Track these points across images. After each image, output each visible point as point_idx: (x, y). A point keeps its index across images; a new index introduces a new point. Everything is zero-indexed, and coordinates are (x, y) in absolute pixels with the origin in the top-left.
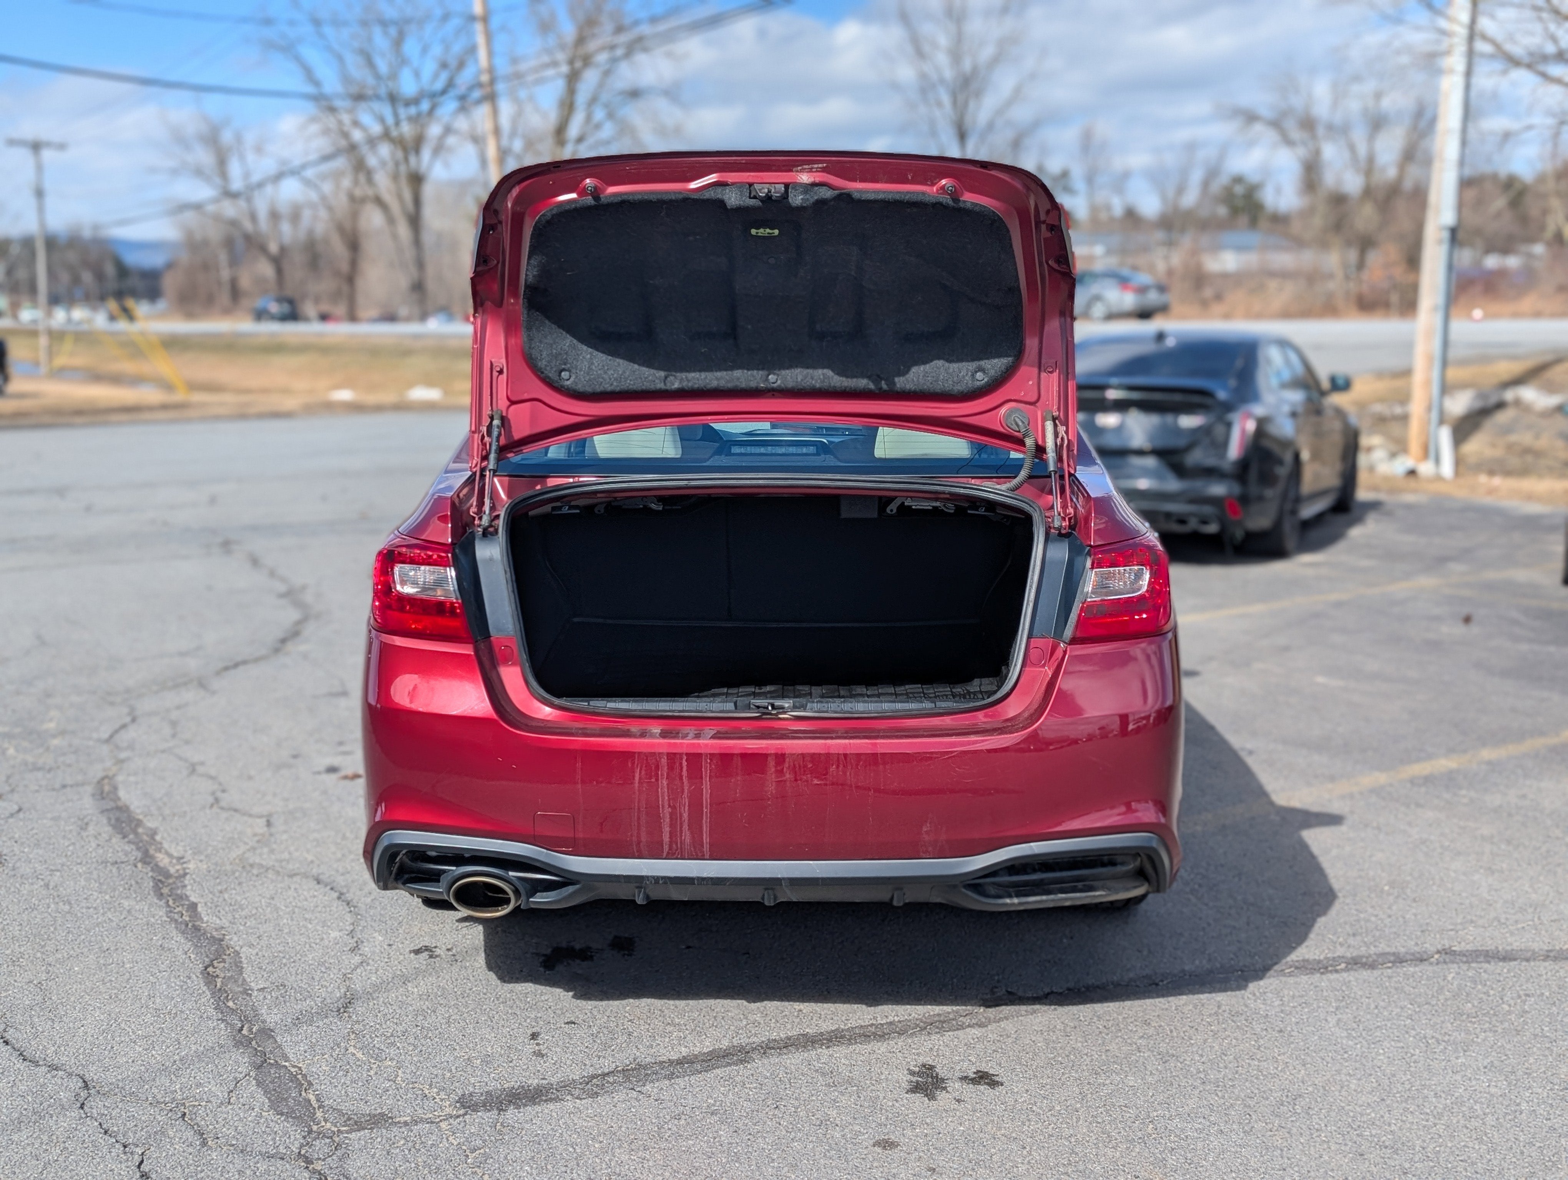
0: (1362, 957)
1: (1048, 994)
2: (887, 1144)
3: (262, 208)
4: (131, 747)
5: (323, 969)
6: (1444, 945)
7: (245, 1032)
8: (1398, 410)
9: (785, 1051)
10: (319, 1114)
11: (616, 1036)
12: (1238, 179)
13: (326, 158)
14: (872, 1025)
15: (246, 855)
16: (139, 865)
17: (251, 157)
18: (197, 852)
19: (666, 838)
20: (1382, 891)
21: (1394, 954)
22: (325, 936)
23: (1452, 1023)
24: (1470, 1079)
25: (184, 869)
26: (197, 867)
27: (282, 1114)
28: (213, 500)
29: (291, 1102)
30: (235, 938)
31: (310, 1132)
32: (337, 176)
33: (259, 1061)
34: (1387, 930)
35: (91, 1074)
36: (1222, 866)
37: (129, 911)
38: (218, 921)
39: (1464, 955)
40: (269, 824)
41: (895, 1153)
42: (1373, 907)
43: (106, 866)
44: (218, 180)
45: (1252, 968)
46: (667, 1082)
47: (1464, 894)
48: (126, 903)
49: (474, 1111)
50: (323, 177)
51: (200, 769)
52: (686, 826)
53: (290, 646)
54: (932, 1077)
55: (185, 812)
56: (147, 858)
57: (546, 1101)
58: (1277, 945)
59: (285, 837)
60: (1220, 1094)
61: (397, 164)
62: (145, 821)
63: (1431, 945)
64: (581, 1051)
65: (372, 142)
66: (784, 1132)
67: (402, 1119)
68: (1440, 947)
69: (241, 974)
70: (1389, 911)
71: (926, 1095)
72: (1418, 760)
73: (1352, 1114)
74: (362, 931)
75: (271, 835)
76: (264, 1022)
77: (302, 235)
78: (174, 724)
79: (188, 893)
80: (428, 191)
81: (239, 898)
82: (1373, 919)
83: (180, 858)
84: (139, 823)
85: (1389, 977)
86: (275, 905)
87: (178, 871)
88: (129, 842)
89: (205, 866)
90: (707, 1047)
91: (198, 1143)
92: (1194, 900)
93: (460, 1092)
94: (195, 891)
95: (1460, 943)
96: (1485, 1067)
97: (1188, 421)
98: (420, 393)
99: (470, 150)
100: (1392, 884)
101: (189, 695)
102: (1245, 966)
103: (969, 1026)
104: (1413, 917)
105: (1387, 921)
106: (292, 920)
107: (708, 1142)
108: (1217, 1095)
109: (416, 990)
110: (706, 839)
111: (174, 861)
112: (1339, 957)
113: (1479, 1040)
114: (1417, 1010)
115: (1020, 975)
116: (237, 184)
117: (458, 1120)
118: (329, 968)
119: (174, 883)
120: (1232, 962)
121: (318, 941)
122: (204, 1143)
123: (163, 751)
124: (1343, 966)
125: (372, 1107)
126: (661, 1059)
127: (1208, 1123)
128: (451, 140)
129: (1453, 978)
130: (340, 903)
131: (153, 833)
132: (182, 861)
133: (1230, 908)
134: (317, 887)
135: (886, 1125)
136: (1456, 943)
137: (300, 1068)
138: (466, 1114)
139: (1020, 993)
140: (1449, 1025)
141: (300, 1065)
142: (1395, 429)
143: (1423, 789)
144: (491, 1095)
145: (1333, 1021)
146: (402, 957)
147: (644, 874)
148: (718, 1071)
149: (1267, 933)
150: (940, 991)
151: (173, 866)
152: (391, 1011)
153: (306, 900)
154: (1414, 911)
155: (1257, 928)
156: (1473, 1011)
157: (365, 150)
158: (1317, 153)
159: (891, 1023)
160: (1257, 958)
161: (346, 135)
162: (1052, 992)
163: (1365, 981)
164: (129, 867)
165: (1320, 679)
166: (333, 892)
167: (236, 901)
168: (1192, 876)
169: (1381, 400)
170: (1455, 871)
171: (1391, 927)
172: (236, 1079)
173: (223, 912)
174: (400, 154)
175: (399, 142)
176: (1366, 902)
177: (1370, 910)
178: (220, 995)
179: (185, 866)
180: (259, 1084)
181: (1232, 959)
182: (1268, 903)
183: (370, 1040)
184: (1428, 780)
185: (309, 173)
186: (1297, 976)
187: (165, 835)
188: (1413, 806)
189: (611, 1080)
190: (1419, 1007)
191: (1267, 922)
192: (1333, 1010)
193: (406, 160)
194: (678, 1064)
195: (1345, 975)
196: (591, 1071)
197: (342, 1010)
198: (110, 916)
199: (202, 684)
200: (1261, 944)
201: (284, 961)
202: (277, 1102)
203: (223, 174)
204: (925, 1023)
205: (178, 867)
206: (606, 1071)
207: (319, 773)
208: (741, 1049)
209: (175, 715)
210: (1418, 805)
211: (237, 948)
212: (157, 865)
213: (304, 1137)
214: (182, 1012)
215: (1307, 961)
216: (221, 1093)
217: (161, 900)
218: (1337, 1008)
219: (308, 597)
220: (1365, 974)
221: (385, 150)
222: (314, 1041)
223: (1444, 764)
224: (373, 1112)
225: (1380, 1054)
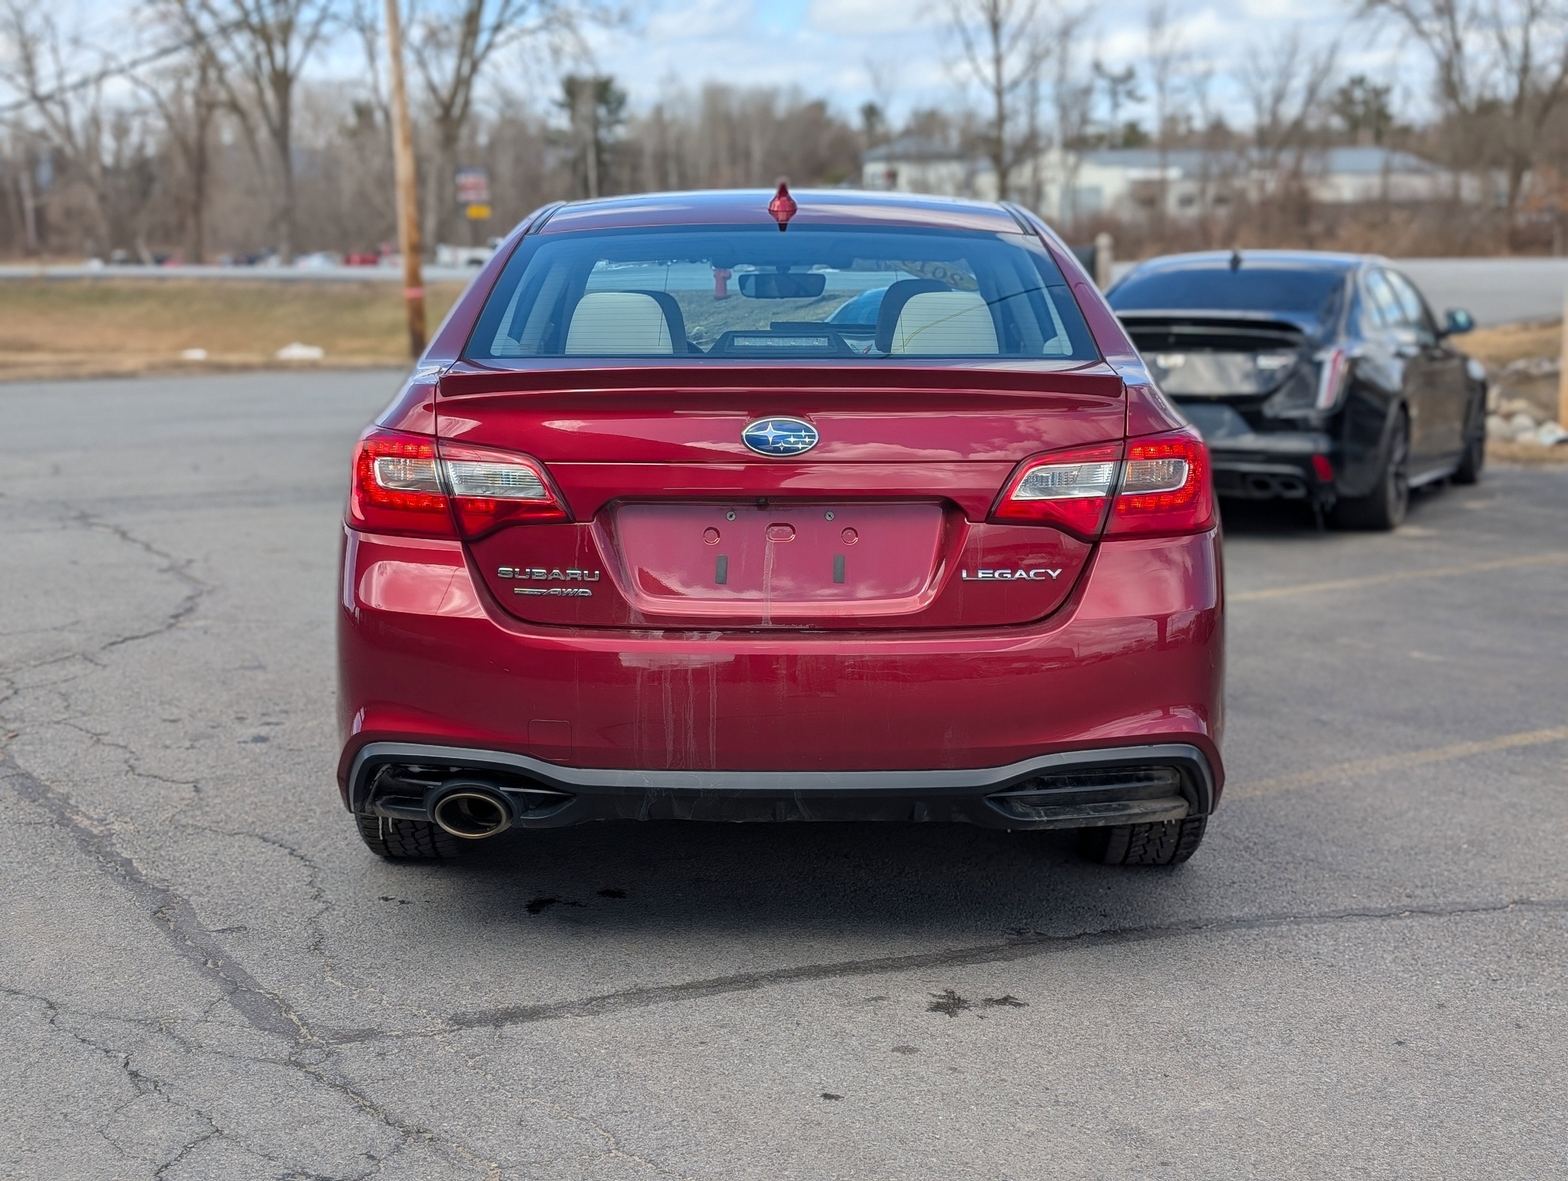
0: (1429, 906)
1: (1081, 935)
2: (906, 1050)
3: (78, 116)
4: (20, 718)
5: (285, 914)
6: (1521, 896)
7: (210, 965)
8: (1547, 367)
9: (796, 979)
10: (304, 1030)
11: (614, 966)
12: (1359, 81)
13: (165, 52)
14: (889, 959)
15: (177, 817)
16: (57, 826)
17: (65, 50)
18: (119, 814)
19: (670, 747)
20: (1460, 849)
21: (1465, 903)
22: (281, 886)
23: (1518, 960)
24: (1530, 1004)
25: (109, 830)
26: (123, 828)
27: (265, 1030)
28: (56, 470)
29: (273, 1021)
30: (181, 889)
31: (297, 1043)
32: (178, 74)
33: (231, 988)
34: (1460, 884)
35: (54, 996)
36: (1282, 826)
37: (57, 866)
38: (158, 874)
39: (1541, 905)
40: (197, 790)
41: (915, 1057)
42: (1446, 863)
43: (20, 827)
44: (21, 80)
45: (1307, 915)
46: (673, 1003)
47: (1551, 852)
48: (52, 859)
49: (468, 1026)
50: (161, 74)
51: (106, 739)
52: (691, 734)
53: (184, 623)
54: (954, 999)
55: (98, 778)
56: (63, 821)
57: (543, 1018)
58: (1336, 895)
59: (218, 801)
60: (1260, 1014)
61: (258, 59)
62: (54, 786)
63: (1507, 896)
64: (577, 979)
65: (224, 31)
66: (798, 1041)
67: (394, 1034)
68: (1516, 898)
69: (195, 918)
70: (1465, 867)
71: (948, 1013)
72: (1519, 731)
73: (1399, 1030)
74: (322, 882)
75: (201, 799)
76: (228, 957)
77: (128, 153)
78: (65, 696)
79: (119, 851)
80: (297, 94)
81: (177, 854)
82: (1446, 873)
83: (101, 821)
84: (47, 789)
85: (1456, 923)
86: (220, 860)
87: (102, 831)
88: (40, 805)
89: (132, 828)
90: (712, 975)
91: (182, 1050)
92: (1247, 856)
93: (452, 1012)
94: (126, 849)
95: (1539, 894)
96: (1547, 995)
97: (1269, 362)
98: (296, 352)
99: (356, 39)
100: (1471, 843)
101: (76, 668)
102: (1299, 913)
103: (994, 960)
104: (1491, 872)
105: (1462, 876)
106: (242, 873)
107: (719, 1048)
108: (1257, 1015)
109: (390, 930)
110: (712, 748)
111: (96, 823)
112: (1404, 906)
113: (1545, 974)
114: (1483, 949)
115: (1051, 919)
116: (46, 87)
117: (453, 1034)
118: (292, 913)
119: (100, 842)
120: (1285, 910)
121: (274, 890)
122: (188, 1051)
123: (58, 723)
124: (1407, 913)
125: (361, 1023)
126: (664, 985)
127: (1245, 1036)
128: (328, 28)
129: (1527, 923)
130: (293, 858)
131: (66, 798)
132: (104, 823)
133: (1288, 863)
134: (264, 844)
135: (905, 1036)
136: (1535, 895)
137: (276, 995)
138: (460, 1029)
139: (1050, 934)
140: (1515, 961)
141: (276, 992)
142: (1543, 391)
143: (1521, 758)
144: (485, 1014)
145: (1389, 958)
146: (370, 904)
147: (646, 786)
148: (726, 995)
149: (1326, 885)
150: (963, 931)
151: (96, 827)
152: (366, 948)
153: (254, 855)
154: (1493, 866)
155: (1315, 881)
156: (1544, 950)
157: (216, 42)
158: (1457, 46)
159: (909, 957)
160: (1312, 906)
161: (191, 21)
162: (1085, 933)
163: (1429, 926)
164: (46, 828)
165: (1416, 654)
166: (282, 849)
167: (174, 857)
168: (1247, 835)
169: (1527, 355)
170: (1544, 831)
171: (1464, 880)
172: (210, 1001)
173: (161, 867)
174: (261, 47)
175: (262, 32)
176: (1441, 859)
177: (1444, 866)
178: (177, 935)
179: (108, 827)
180: (235, 1006)
181: (1285, 907)
182: (1330, 859)
183: (347, 971)
184: (1527, 750)
185: (141, 71)
186: (1355, 922)
187: (80, 799)
188: (1506, 773)
189: (612, 1001)
190: (1485, 947)
191: (1327, 875)
192: (1391, 949)
193: (270, 53)
194: (681, 989)
195: (1408, 921)
196: (590, 994)
197: (312, 948)
198: (37, 869)
199: (87, 658)
200: (1318, 894)
201: (240, 907)
202: (258, 1019)
203: (30, 71)
204: (946, 957)
205: (102, 828)
206: (606, 994)
207: (245, 742)
208: (749, 977)
209: (63, 687)
210: (1512, 772)
211: (186, 897)
212: (76, 826)
213: (292, 1047)
214: (138, 948)
215: (1369, 909)
216: (195, 1013)
217: (90, 856)
218: (1395, 947)
219: (196, 571)
220: (1431, 920)
221: (241, 41)
222: (287, 972)
223: (1547, 735)
224: (362, 1028)
225: (1437, 984)
